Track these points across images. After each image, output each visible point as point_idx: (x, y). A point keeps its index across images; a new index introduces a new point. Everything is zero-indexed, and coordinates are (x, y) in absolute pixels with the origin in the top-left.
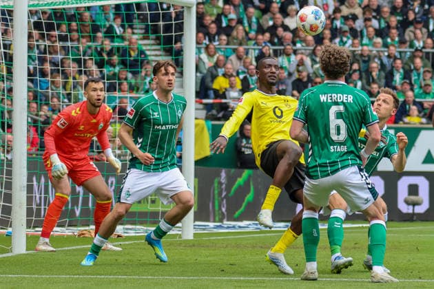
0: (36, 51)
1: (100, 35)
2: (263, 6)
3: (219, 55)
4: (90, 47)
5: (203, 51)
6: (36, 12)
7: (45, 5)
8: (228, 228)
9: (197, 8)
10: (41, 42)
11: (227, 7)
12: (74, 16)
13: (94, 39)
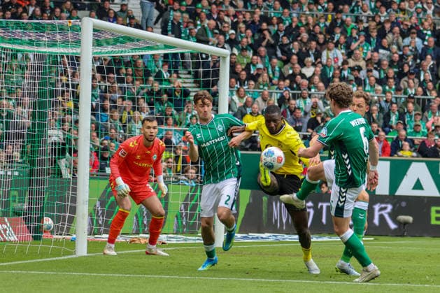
0: (99, 91)
1: (151, 79)
2: (285, 58)
3: (248, 97)
4: (143, 89)
5: (235, 93)
6: (99, 58)
7: (107, 53)
8: (253, 238)
9: (231, 58)
10: (102, 83)
11: (255, 57)
12: (130, 62)
13: (146, 81)
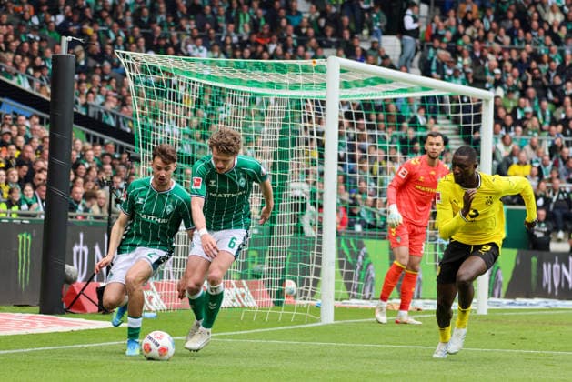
0: (346, 137)
1: (405, 124)
2: (557, 100)
3: (515, 145)
4: (395, 136)
5: (500, 140)
6: (347, 103)
7: (355, 96)
8: (520, 305)
9: (495, 101)
10: (351, 131)
11: (522, 100)
12: (381, 106)
13: (400, 128)
